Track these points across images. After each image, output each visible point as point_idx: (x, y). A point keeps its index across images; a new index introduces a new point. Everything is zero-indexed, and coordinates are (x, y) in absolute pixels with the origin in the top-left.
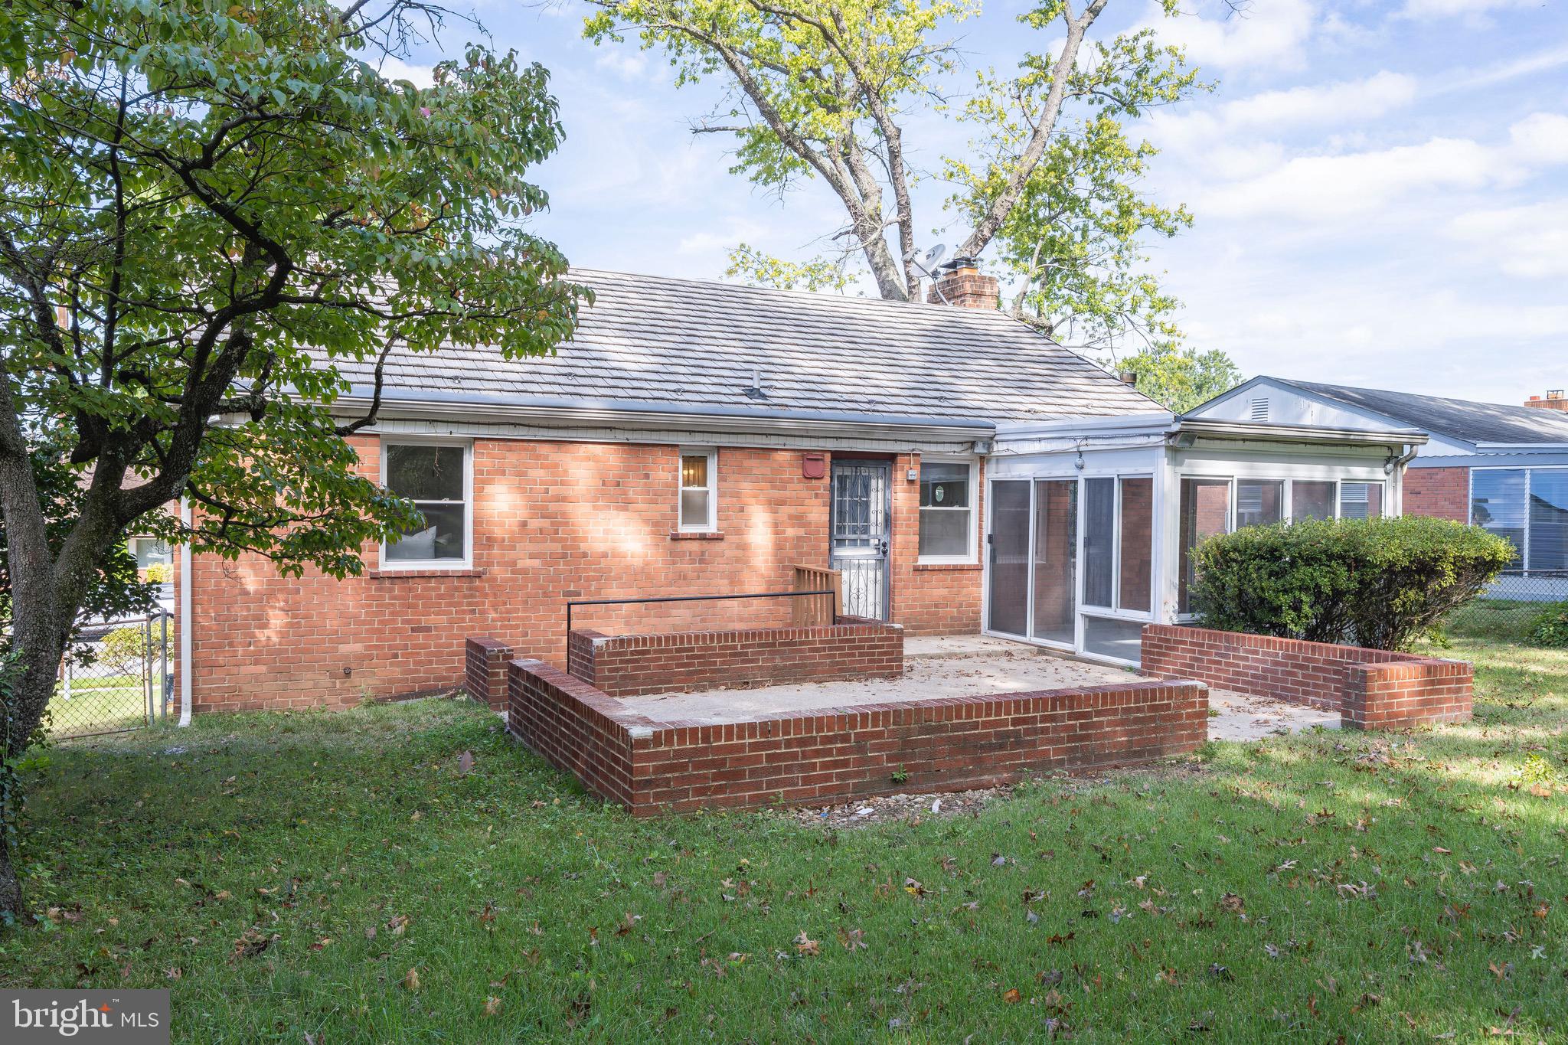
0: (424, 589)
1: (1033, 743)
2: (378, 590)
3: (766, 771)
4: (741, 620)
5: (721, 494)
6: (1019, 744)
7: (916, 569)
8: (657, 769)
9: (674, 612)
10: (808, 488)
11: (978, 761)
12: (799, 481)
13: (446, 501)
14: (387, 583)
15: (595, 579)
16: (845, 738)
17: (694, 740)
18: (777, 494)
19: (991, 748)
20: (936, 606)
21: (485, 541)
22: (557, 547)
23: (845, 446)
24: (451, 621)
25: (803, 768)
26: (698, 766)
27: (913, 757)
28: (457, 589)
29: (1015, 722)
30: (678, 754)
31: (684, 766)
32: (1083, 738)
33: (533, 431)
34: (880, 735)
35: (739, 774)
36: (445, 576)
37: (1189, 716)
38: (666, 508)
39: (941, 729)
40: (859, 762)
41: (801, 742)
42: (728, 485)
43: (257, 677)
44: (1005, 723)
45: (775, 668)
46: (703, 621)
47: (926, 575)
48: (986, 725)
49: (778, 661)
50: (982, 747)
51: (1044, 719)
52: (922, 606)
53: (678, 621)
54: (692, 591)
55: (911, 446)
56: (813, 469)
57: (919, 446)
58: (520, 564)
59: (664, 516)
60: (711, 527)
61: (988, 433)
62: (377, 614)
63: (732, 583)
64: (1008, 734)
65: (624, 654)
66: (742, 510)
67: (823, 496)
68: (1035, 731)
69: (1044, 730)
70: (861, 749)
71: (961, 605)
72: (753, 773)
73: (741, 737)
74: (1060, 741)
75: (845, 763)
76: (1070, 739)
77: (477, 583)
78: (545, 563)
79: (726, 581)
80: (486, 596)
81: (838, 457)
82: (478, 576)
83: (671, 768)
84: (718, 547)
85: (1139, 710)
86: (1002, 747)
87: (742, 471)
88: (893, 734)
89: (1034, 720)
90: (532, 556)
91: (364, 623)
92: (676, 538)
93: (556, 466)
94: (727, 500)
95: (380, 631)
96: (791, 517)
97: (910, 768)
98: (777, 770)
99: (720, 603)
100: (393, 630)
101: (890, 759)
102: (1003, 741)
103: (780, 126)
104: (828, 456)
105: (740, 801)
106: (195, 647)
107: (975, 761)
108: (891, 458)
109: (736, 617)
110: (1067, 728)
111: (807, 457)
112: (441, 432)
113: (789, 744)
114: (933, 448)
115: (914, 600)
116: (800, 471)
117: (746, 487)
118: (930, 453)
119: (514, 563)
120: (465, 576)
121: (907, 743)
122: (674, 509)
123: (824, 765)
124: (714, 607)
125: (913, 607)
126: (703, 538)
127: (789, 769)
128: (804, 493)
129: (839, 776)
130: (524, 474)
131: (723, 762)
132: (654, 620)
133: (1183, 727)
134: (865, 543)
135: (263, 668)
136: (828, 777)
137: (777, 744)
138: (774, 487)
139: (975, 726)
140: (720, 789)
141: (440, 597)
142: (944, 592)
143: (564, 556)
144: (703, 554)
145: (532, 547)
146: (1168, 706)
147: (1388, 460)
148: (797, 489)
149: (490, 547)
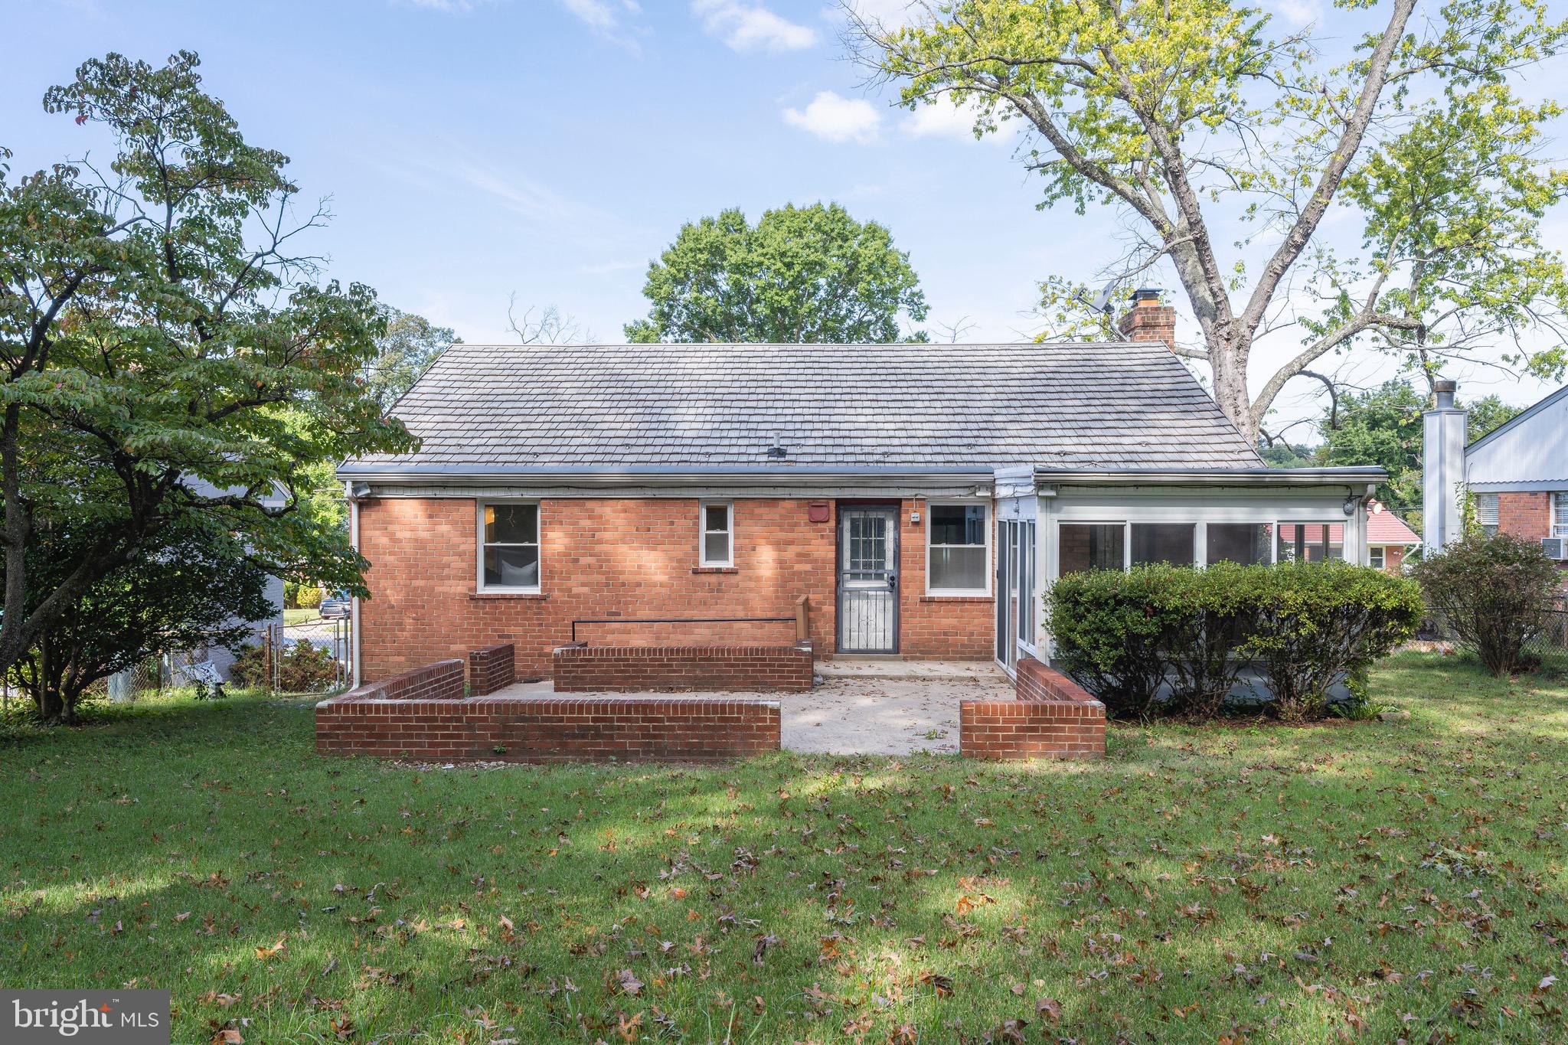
0: (507, 608)
1: (611, 737)
2: (475, 607)
3: (403, 736)
4: (755, 639)
5: (736, 537)
6: (597, 735)
7: (923, 601)
8: (331, 727)
9: (697, 630)
10: (815, 531)
11: (563, 745)
12: (806, 524)
13: (526, 544)
14: (481, 603)
15: (631, 603)
16: (459, 720)
17: (354, 711)
18: (783, 535)
19: (575, 736)
20: (945, 634)
21: (550, 574)
22: (602, 579)
23: (847, 494)
24: (525, 631)
25: (428, 736)
26: (357, 728)
27: (511, 736)
28: (529, 608)
29: (594, 720)
30: (344, 719)
31: (348, 727)
32: (655, 737)
33: (580, 491)
34: (485, 719)
35: (385, 736)
36: (519, 598)
37: (759, 728)
38: (688, 548)
39: (532, 719)
40: (468, 737)
41: (425, 720)
42: (741, 529)
43: (399, 664)
44: (587, 720)
45: (696, 677)
46: (721, 638)
47: (934, 606)
48: (569, 720)
49: (698, 673)
50: (567, 735)
51: (620, 720)
52: (929, 634)
53: (698, 638)
54: (711, 614)
55: (913, 492)
56: (820, 514)
57: (922, 492)
58: (575, 590)
59: (686, 554)
60: (729, 564)
61: (989, 478)
62: (475, 624)
63: (746, 609)
64: (589, 728)
65: (575, 660)
66: (754, 549)
67: (828, 537)
68: (612, 728)
69: (619, 728)
70: (470, 728)
71: (972, 634)
72: (393, 736)
73: (385, 712)
74: (636, 737)
75: (459, 736)
76: (644, 736)
77: (543, 604)
78: (593, 590)
79: (741, 607)
80: (549, 613)
81: (842, 504)
82: (543, 598)
83: (340, 728)
84: (733, 579)
85: (708, 720)
86: (583, 737)
87: (752, 516)
88: (494, 719)
89: (611, 720)
90: (583, 585)
91: (467, 630)
92: (696, 572)
93: (601, 517)
94: (741, 541)
95: (477, 636)
96: (799, 555)
97: (510, 744)
98: (411, 736)
99: (737, 625)
100: (486, 636)
101: (493, 736)
102: (584, 732)
103: (1075, 160)
104: (832, 505)
105: (386, 753)
106: (361, 642)
107: (560, 745)
108: (897, 503)
109: (748, 637)
110: (640, 728)
111: (813, 504)
112: (516, 494)
113: (418, 719)
114: (937, 493)
115: (922, 628)
116: (807, 516)
117: (757, 529)
118: (934, 497)
119: (570, 590)
120: (534, 599)
121: (506, 727)
122: (696, 549)
123: (443, 736)
124: (731, 627)
125: (920, 634)
126: (718, 571)
127: (418, 736)
128: (812, 535)
129: (455, 744)
130: (577, 523)
131: (373, 728)
132: (680, 637)
133: (754, 737)
134: (879, 577)
135: (402, 659)
136: (447, 745)
137: (410, 720)
138: (782, 530)
139: (561, 720)
140: (372, 744)
141: (517, 613)
142: (953, 621)
143: (607, 585)
144: (720, 584)
145: (582, 578)
146: (738, 719)
147: (1349, 499)
148: (804, 531)
149: (552, 578)
